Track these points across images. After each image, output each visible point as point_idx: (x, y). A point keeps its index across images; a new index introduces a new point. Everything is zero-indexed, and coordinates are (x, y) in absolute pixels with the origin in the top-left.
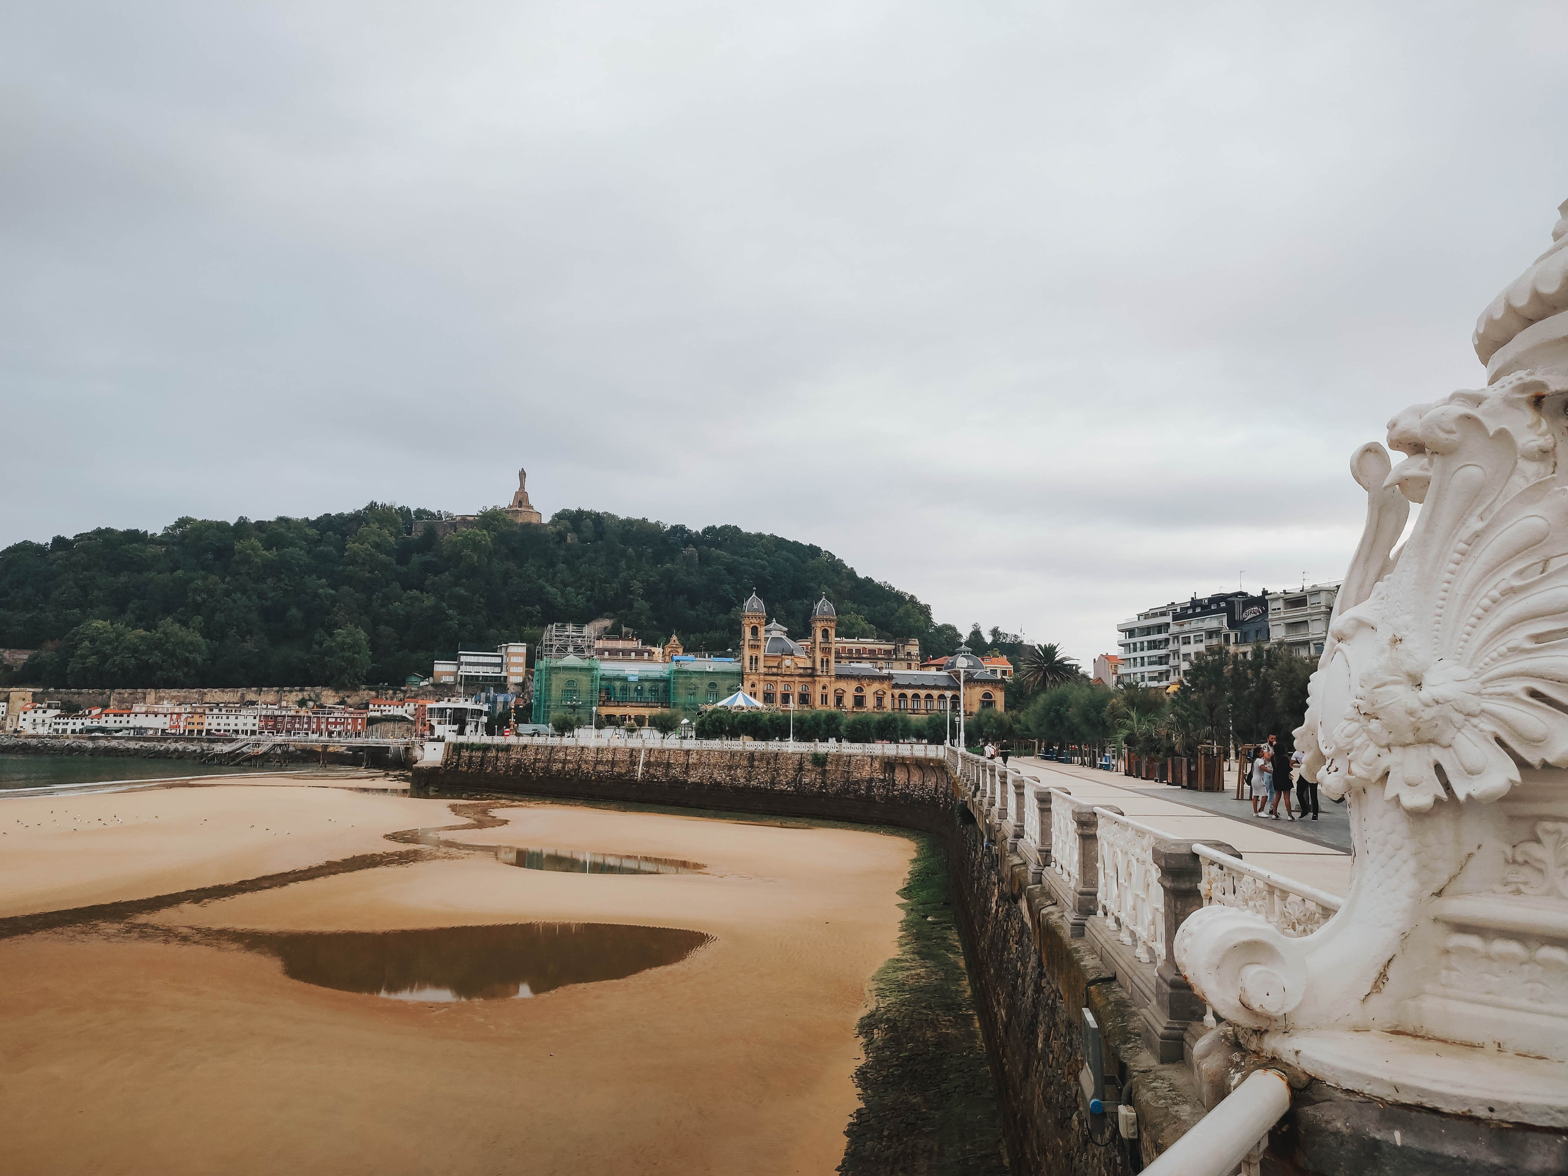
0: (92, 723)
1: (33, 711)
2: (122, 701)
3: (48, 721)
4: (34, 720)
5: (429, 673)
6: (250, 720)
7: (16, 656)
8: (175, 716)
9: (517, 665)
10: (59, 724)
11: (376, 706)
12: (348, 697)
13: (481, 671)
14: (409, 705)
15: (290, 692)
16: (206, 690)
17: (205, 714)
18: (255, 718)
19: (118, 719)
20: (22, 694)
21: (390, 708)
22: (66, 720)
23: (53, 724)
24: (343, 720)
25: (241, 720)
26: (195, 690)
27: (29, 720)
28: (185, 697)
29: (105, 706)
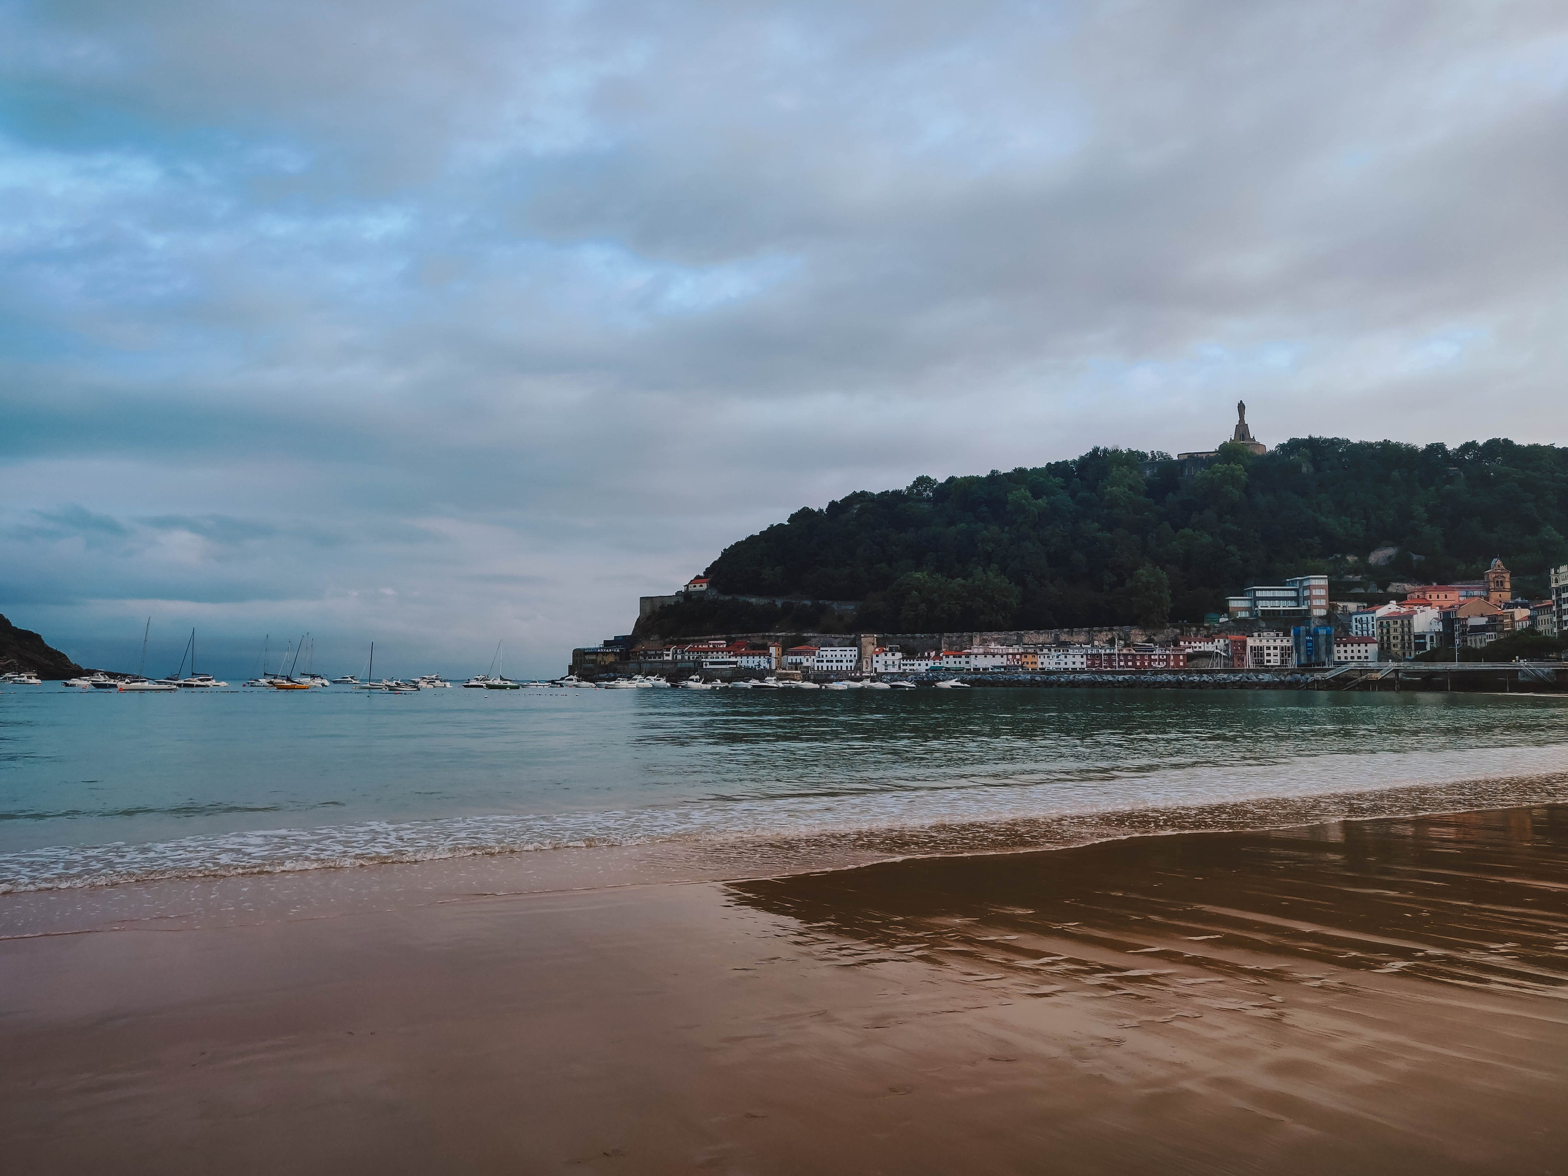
0: (934, 664)
1: (883, 654)
2: (951, 645)
3: (897, 663)
4: (886, 662)
5: (1225, 609)
6: (1078, 659)
7: (843, 607)
8: (1010, 657)
9: (1320, 597)
10: (906, 665)
11: (1187, 643)
12: (1154, 635)
13: (1282, 606)
14: (1219, 641)
15: (1100, 632)
16: (1022, 632)
17: (1038, 654)
18: (1082, 657)
19: (958, 660)
20: (871, 639)
21: (1200, 645)
22: (912, 662)
23: (902, 665)
24: (1165, 657)
25: (1070, 659)
26: (1013, 633)
27: (882, 662)
28: (1006, 639)
29: (938, 650)
